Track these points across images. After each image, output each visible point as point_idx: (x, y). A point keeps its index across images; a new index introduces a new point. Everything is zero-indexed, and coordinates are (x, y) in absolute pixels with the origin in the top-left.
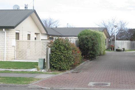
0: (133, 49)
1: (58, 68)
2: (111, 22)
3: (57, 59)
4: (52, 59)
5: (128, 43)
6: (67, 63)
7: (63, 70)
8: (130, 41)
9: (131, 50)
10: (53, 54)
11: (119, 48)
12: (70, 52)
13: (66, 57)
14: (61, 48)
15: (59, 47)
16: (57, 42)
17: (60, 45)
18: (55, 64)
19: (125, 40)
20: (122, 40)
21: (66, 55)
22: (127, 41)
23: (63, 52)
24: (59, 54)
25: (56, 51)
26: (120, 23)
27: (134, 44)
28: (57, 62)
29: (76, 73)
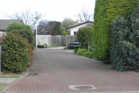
0: (54, 45)
1: (13, 70)
2: (25, 12)
3: (10, 58)
4: (4, 58)
5: (49, 38)
6: (23, 64)
7: (18, 71)
8: (51, 35)
9: (52, 46)
10: (5, 52)
11: (40, 43)
12: (26, 49)
13: (21, 56)
14: (15, 45)
15: (12, 44)
16: (10, 38)
17: (13, 41)
18: (8, 65)
19: (45, 35)
20: (42, 34)
21: (21, 54)
22: (48, 36)
23: (17, 49)
24: (13, 53)
25: (9, 49)
26: (36, 14)
27: (55, 39)
28: (10, 62)
29: (34, 75)
